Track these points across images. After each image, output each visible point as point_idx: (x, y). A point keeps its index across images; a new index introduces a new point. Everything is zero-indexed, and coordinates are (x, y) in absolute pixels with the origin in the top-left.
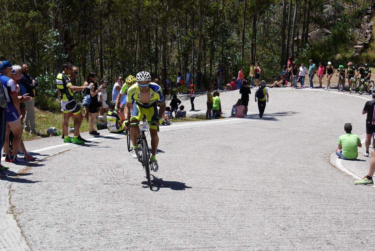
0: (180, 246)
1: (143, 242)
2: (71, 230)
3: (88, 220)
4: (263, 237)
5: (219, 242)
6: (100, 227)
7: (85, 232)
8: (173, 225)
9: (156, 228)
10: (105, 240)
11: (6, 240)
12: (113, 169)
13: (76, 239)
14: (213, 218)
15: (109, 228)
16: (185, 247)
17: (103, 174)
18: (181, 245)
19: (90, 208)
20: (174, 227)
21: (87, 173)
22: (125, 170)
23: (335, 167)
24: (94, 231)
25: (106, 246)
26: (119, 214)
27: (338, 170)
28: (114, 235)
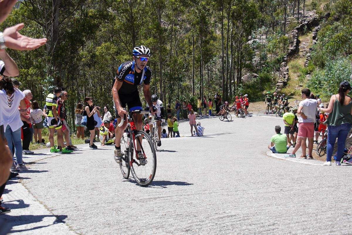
0: (158, 191)
2: (69, 189)
3: (82, 184)
4: (223, 184)
7: (80, 189)
10: (97, 192)
11: (16, 196)
12: (100, 161)
14: (183, 178)
15: (100, 187)
17: (92, 164)
19: (84, 178)
21: (79, 164)
22: (109, 162)
23: (271, 157)
24: (88, 188)
25: (99, 195)
26: (107, 180)
27: (274, 158)
28: (104, 189)
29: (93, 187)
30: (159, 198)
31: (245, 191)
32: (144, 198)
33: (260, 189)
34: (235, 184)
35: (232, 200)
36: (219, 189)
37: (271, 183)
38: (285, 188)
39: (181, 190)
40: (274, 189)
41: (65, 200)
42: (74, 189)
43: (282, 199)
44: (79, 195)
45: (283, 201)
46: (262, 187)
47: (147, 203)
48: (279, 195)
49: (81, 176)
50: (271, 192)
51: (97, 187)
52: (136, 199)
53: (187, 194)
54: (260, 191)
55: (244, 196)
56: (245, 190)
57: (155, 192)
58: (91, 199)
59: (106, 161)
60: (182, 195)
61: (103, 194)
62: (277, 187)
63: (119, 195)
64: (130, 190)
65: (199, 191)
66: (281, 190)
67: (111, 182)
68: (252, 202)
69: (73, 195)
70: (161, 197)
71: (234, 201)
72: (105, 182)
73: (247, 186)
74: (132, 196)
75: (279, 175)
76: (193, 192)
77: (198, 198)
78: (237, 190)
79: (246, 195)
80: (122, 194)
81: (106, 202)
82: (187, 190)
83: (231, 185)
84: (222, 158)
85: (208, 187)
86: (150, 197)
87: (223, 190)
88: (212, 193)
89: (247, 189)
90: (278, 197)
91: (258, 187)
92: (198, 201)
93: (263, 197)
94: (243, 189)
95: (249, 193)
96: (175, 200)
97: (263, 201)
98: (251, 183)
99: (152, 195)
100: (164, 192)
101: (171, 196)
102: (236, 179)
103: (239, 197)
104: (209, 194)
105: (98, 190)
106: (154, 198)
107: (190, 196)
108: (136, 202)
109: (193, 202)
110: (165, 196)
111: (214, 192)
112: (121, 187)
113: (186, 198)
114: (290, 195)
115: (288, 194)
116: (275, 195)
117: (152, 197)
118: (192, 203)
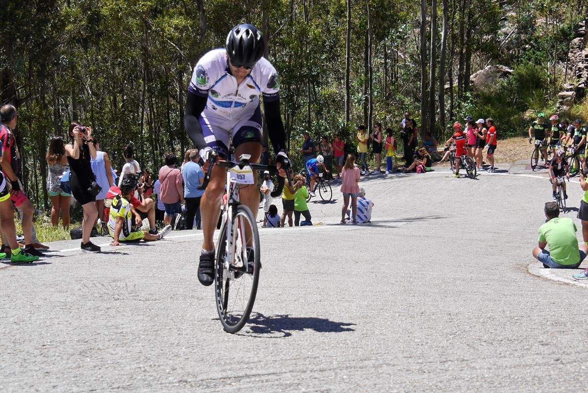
0: (247, 360)
1: (170, 359)
2: (24, 352)
3: (58, 339)
4: (412, 343)
5: (325, 351)
6: (82, 346)
7: (51, 353)
8: (229, 339)
9: (196, 343)
10: (93, 361)
12: (105, 284)
13: (35, 362)
15: (101, 347)
16: (257, 360)
17: (86, 290)
18: (249, 358)
19: (62, 326)
20: (233, 341)
21: (53, 290)
22: (128, 284)
23: (539, 277)
24: (71, 351)
25: (97, 368)
26: (120, 331)
27: (546, 280)
28: (112, 354)
29: (83, 347)
30: (247, 376)
31: (465, 362)
32: (211, 376)
33: (505, 357)
34: (441, 345)
35: (430, 384)
36: (400, 356)
37: (531, 341)
38: (567, 354)
39: (305, 359)
40: (539, 356)
41: (11, 379)
42: (37, 352)
43: (557, 384)
44: (48, 369)
45: (559, 388)
46: (508, 353)
47: (217, 390)
48: (551, 372)
49: (56, 321)
50: (530, 366)
51: (94, 349)
52: (189, 380)
53: (318, 367)
54: (504, 362)
55: (462, 374)
56: (466, 360)
57: (239, 363)
58: (78, 378)
59: (121, 284)
60: (304, 372)
61: (107, 366)
62: (546, 352)
63: (148, 369)
64: (175, 358)
65: (349, 361)
66: (558, 360)
67: (131, 337)
68: (480, 389)
69: (32, 367)
70: (253, 375)
71: (436, 386)
72: (114, 337)
73: (472, 351)
74: (179, 371)
75: (556, 323)
76: (335, 363)
77: (345, 377)
78: (445, 360)
79: (468, 372)
80: (155, 365)
81: (114, 386)
82: (318, 357)
83: (431, 347)
84: (415, 278)
85: (372, 350)
86: (225, 374)
87: (410, 359)
88: (381, 366)
89: (471, 357)
90: (547, 378)
91: (498, 352)
92: (343, 385)
93: (510, 378)
94: (462, 357)
95: (474, 368)
96: (288, 382)
97: (508, 388)
98: (483, 343)
99: (230, 370)
100: (262, 363)
101: (277, 372)
102: (445, 331)
103: (450, 377)
104: (373, 370)
105: (96, 355)
106: (235, 378)
107: (326, 373)
108: (188, 386)
109: (332, 387)
110: (264, 372)
111: (388, 365)
112: (154, 349)
113: (315, 378)
114: (579, 372)
115: (573, 371)
116: (539, 374)
117: (229, 373)
118: (330, 390)
